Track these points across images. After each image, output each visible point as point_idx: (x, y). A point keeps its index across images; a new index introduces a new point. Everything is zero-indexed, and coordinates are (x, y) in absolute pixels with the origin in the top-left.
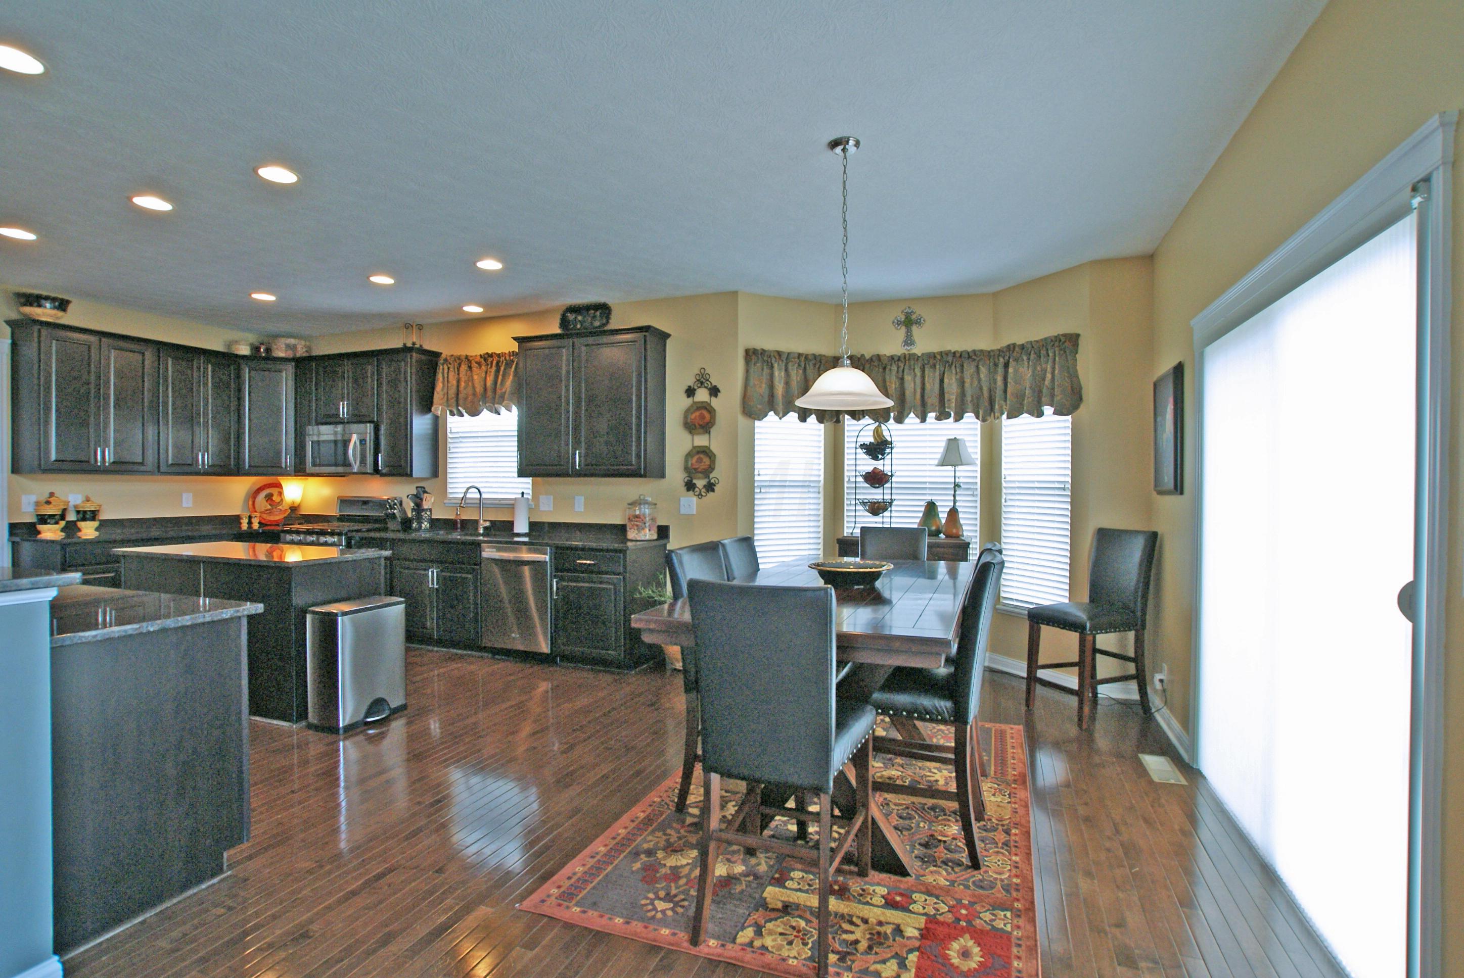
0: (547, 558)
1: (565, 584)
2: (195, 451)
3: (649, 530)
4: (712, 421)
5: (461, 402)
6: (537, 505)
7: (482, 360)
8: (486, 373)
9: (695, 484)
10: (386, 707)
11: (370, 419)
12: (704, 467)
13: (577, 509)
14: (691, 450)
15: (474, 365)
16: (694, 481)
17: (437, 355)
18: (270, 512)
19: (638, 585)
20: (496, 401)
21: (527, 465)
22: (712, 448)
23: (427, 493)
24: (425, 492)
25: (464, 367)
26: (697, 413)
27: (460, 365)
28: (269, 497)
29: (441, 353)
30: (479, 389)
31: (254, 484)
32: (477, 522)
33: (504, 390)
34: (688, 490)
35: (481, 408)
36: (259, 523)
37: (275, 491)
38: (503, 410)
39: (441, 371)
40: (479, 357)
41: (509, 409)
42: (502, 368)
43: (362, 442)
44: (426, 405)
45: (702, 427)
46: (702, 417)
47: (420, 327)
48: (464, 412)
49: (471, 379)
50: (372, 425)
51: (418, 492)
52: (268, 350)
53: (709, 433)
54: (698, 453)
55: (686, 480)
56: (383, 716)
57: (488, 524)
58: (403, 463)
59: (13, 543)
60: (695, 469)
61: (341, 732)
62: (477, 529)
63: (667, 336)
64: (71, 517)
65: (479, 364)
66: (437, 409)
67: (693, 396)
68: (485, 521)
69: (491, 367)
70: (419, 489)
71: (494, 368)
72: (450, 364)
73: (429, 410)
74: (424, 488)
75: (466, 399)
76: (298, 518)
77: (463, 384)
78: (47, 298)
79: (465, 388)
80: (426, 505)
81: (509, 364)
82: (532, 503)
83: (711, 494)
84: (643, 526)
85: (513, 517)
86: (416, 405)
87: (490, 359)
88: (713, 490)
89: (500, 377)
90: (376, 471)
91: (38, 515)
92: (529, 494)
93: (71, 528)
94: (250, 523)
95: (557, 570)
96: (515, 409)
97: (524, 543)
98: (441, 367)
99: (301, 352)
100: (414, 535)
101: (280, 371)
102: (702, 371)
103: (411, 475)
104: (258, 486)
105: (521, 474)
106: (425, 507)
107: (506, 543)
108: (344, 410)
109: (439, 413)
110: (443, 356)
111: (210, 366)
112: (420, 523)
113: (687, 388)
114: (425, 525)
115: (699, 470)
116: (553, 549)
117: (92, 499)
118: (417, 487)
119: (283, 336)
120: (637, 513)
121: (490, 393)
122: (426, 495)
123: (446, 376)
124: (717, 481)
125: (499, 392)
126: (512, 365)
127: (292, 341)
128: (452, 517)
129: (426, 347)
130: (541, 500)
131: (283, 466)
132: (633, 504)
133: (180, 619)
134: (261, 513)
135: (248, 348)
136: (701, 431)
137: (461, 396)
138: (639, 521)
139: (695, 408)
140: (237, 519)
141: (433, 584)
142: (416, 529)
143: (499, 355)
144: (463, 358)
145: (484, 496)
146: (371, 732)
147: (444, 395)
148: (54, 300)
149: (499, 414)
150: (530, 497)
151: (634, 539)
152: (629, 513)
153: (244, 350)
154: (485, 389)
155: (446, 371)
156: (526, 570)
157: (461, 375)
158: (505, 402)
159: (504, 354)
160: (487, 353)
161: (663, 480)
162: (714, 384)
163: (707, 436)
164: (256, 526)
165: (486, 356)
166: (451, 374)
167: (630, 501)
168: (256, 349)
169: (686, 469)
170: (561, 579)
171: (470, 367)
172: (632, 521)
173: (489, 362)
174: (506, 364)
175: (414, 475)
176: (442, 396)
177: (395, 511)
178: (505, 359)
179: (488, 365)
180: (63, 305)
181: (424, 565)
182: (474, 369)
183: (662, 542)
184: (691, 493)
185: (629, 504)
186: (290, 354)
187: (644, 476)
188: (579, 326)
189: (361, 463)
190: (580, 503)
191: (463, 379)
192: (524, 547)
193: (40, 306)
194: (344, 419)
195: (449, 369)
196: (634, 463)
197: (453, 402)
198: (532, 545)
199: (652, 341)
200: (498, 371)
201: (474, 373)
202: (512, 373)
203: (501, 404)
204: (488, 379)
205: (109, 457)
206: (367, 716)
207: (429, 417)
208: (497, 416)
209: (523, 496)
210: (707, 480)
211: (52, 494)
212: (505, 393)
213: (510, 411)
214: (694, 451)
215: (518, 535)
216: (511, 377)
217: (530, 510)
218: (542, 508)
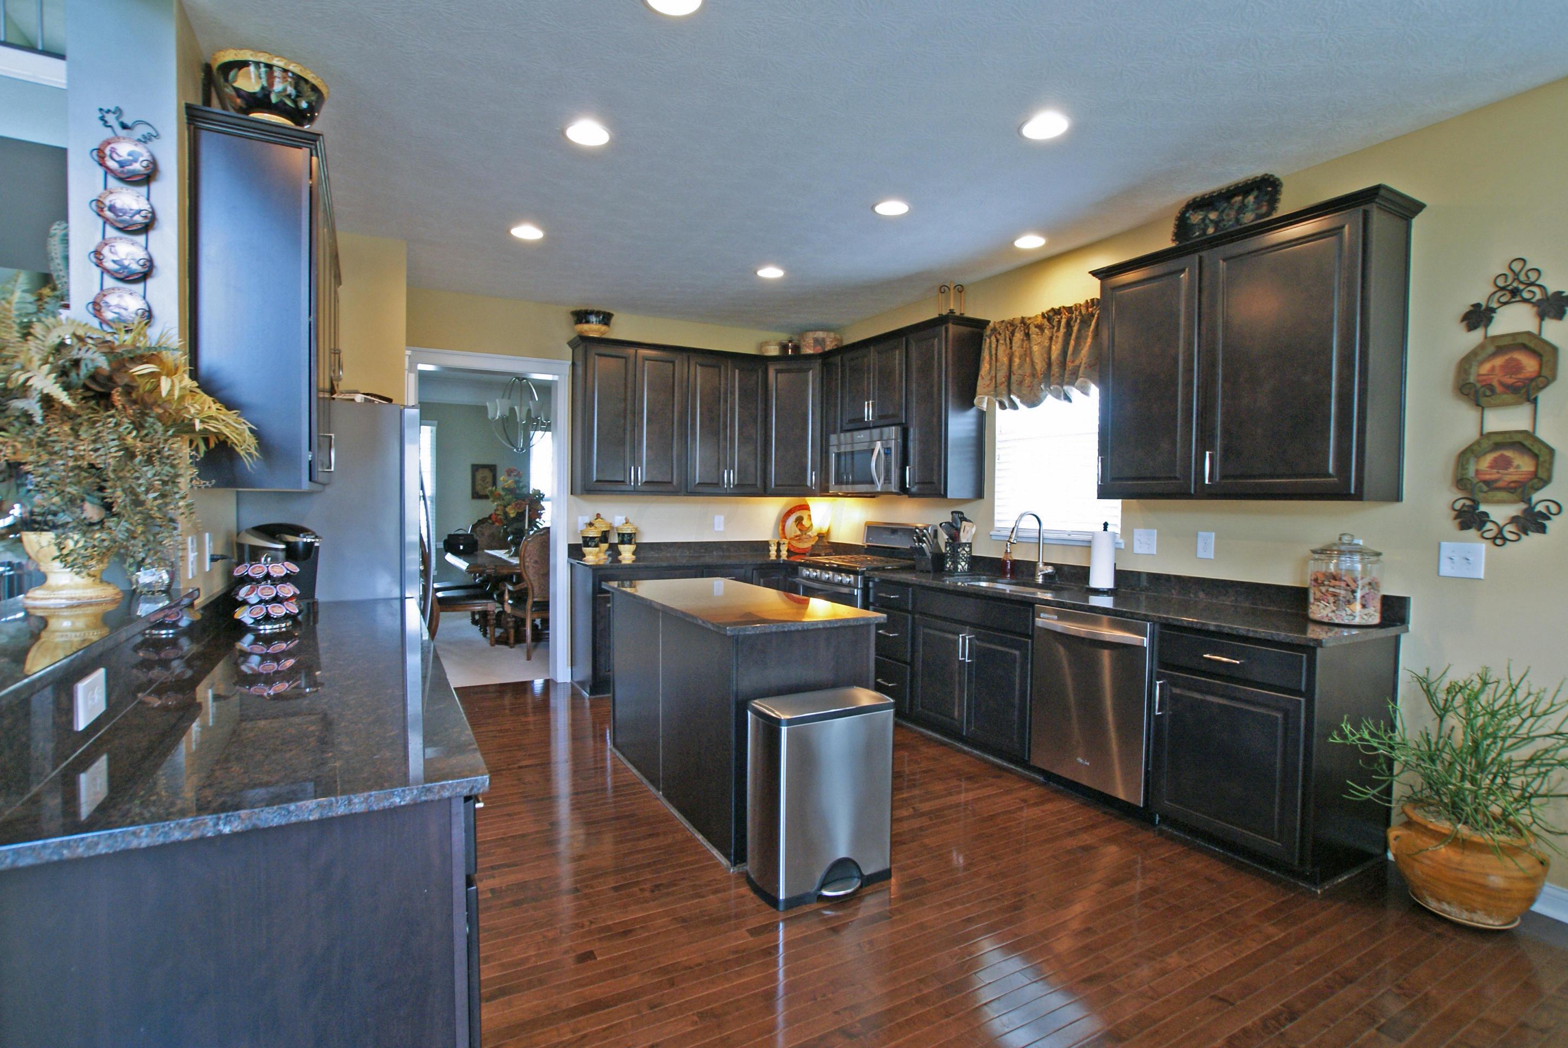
0: (1146, 642)
1: (1177, 691)
2: (721, 469)
3: (1364, 606)
4: (1545, 372)
5: (1014, 387)
6: (1130, 545)
7: (1046, 322)
8: (1051, 338)
9: (1486, 514)
10: (855, 873)
11: (897, 421)
12: (1515, 478)
13: (1201, 554)
14: (1478, 443)
15: (1033, 330)
16: (1483, 508)
17: (983, 324)
18: (799, 538)
19: (1342, 721)
20: (1066, 380)
21: (1113, 479)
22: (1541, 434)
23: (966, 520)
24: (963, 519)
25: (1019, 336)
26: (1499, 361)
27: (1013, 333)
28: (799, 520)
29: (988, 322)
30: (1040, 365)
31: (786, 505)
32: (1034, 564)
33: (1077, 363)
34: (1464, 526)
35: (1044, 394)
36: (788, 551)
37: (804, 514)
38: (1074, 393)
39: (987, 345)
40: (1040, 319)
41: (1085, 391)
42: (1075, 329)
43: (887, 451)
44: (967, 398)
45: (1512, 389)
46: (1516, 368)
47: (960, 289)
48: (1017, 401)
49: (1028, 353)
50: (899, 428)
51: (953, 519)
52: (796, 348)
53: (1534, 401)
54: (1497, 446)
55: (1458, 506)
56: (849, 891)
57: (1050, 570)
58: (935, 479)
59: (572, 565)
60: (1487, 483)
61: (781, 907)
62: (1033, 575)
63: (1418, 207)
64: (615, 539)
65: (1040, 327)
66: (983, 401)
67: (1486, 326)
68: (1046, 564)
69: (1058, 330)
70: (956, 516)
71: (1062, 330)
72: (1000, 334)
73: (972, 405)
74: (962, 513)
75: (1021, 383)
76: (825, 547)
77: (1017, 361)
78: (592, 313)
79: (1021, 366)
80: (964, 538)
81: (1085, 322)
82: (1121, 541)
83: (1534, 538)
84: (1350, 596)
85: (1090, 563)
86: (953, 396)
87: (1056, 318)
88: (1542, 529)
89: (1072, 343)
90: (903, 490)
91: (583, 537)
92: (1116, 525)
93: (614, 551)
94: (778, 551)
95: (1163, 664)
96: (1094, 390)
97: (1105, 611)
98: (988, 340)
99: (829, 346)
100: (948, 581)
101: (807, 370)
102: (1517, 266)
103: (945, 495)
104: (789, 508)
105: (1104, 493)
106: (963, 540)
107: (1074, 607)
108: (868, 412)
109: (984, 406)
110: (991, 324)
111: (737, 371)
112: (955, 563)
113: (1466, 309)
114: (963, 565)
115: (1500, 484)
116: (1157, 627)
117: (631, 521)
118: (953, 513)
119: (812, 331)
120: (1332, 568)
121: (1055, 369)
122: (964, 523)
123: (994, 352)
124: (1554, 509)
125: (1070, 366)
126: (1091, 321)
127: (820, 334)
128: (1001, 556)
129: (969, 314)
130: (1136, 537)
131: (809, 484)
132: (1324, 552)
133: (292, 807)
134: (791, 539)
135: (777, 347)
136: (1508, 397)
137: (1014, 378)
138: (1340, 588)
139: (1491, 349)
140: (766, 544)
141: (963, 655)
142: (950, 570)
143: (1069, 309)
144: (1017, 322)
145: (1044, 527)
146: (828, 913)
147: (991, 380)
148: (598, 314)
149: (1070, 401)
150: (1118, 531)
151: (1326, 620)
152: (1314, 568)
153: (773, 351)
154: (1049, 364)
155: (994, 346)
156: (1106, 656)
157: (1014, 348)
158: (1080, 380)
159: (1077, 307)
160: (1053, 309)
161: (1397, 506)
162: (1552, 288)
163: (1526, 409)
164: (784, 554)
165: (1051, 314)
166: (1001, 349)
167: (1317, 546)
168: (784, 347)
169: (1461, 482)
170: (1173, 682)
171: (1028, 335)
172: (1323, 584)
173: (1055, 323)
174: (1082, 321)
175: (949, 496)
176: (988, 382)
177: (924, 545)
178: (1080, 312)
179: (1053, 327)
180: (606, 318)
181: (954, 626)
182: (1033, 336)
183: (1391, 632)
184: (1473, 532)
185: (1314, 552)
186: (819, 350)
187: (1358, 496)
188: (1211, 231)
189: (885, 480)
190: (1207, 545)
191: (1017, 354)
192: (1105, 618)
193: (588, 322)
194: (869, 422)
195: (997, 341)
196: (1331, 470)
197: (1003, 388)
198: (1117, 617)
199: (1379, 220)
200: (1068, 334)
201: (1033, 342)
202: (1090, 334)
203: (1072, 383)
204: (1054, 347)
205: (642, 475)
206: (823, 885)
207: (972, 413)
208: (1066, 403)
209: (1105, 529)
210: (1523, 506)
211: (598, 516)
212: (1079, 367)
213: (1086, 394)
214: (1486, 444)
215: (1097, 592)
216: (1089, 340)
217: (1117, 550)
218: (1138, 549)
